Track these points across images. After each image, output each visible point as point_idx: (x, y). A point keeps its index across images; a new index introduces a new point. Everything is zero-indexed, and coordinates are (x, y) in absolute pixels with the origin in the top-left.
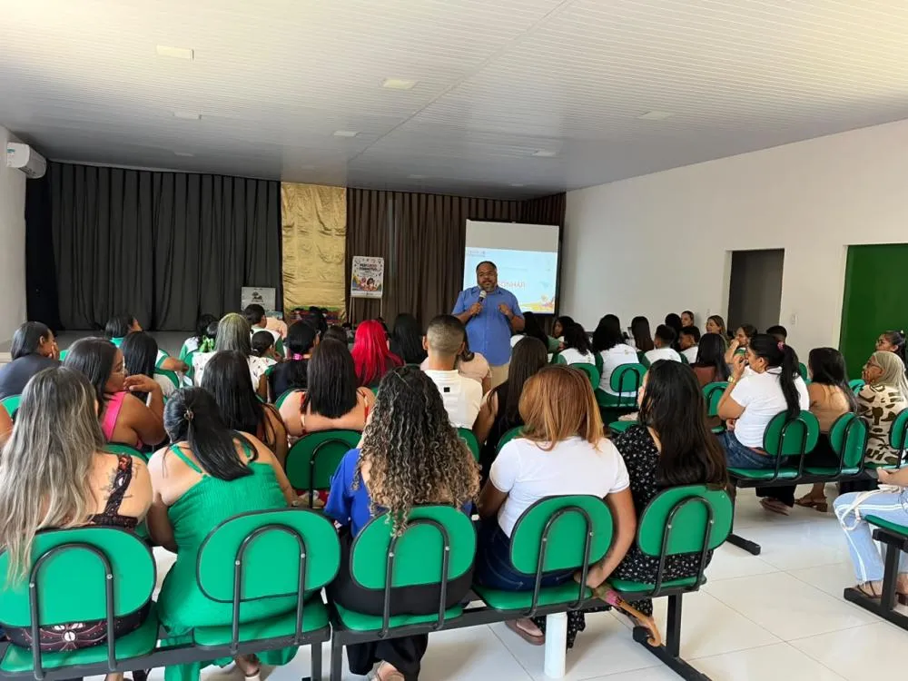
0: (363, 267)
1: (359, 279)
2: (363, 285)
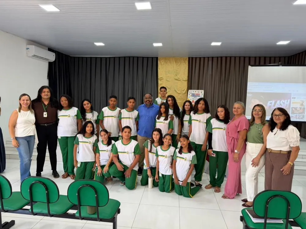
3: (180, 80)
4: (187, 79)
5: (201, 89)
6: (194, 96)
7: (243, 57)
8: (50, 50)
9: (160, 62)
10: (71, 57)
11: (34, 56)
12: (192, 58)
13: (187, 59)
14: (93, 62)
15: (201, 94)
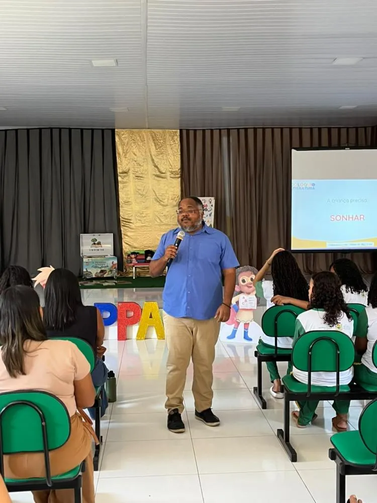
3: (165, 178)
4: (180, 175)
5: (209, 196)
9: (120, 138)
12: (188, 131)
13: (176, 132)
15: (209, 205)
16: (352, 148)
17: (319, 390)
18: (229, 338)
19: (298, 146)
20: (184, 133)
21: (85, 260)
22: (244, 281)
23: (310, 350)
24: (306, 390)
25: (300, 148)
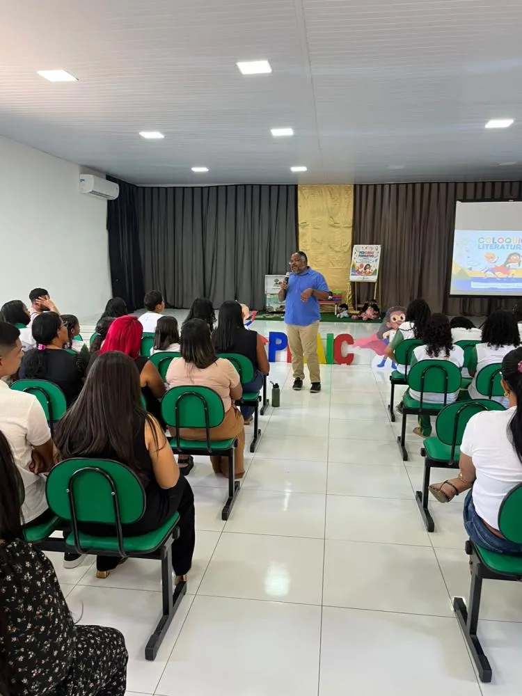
0: (362, 254)
1: (358, 265)
2: (360, 270)
3: (338, 227)
4: (351, 225)
5: (377, 244)
6: (362, 256)
7: (462, 184)
8: (110, 178)
9: (301, 193)
10: (138, 187)
11: (93, 192)
12: (361, 186)
13: (350, 187)
14: (179, 194)
15: (376, 252)
16: (515, 200)
17: (430, 407)
18: (379, 366)
19: (462, 198)
20: (358, 188)
21: (268, 297)
22: (394, 319)
23: (423, 374)
24: (419, 406)
25: (464, 200)
